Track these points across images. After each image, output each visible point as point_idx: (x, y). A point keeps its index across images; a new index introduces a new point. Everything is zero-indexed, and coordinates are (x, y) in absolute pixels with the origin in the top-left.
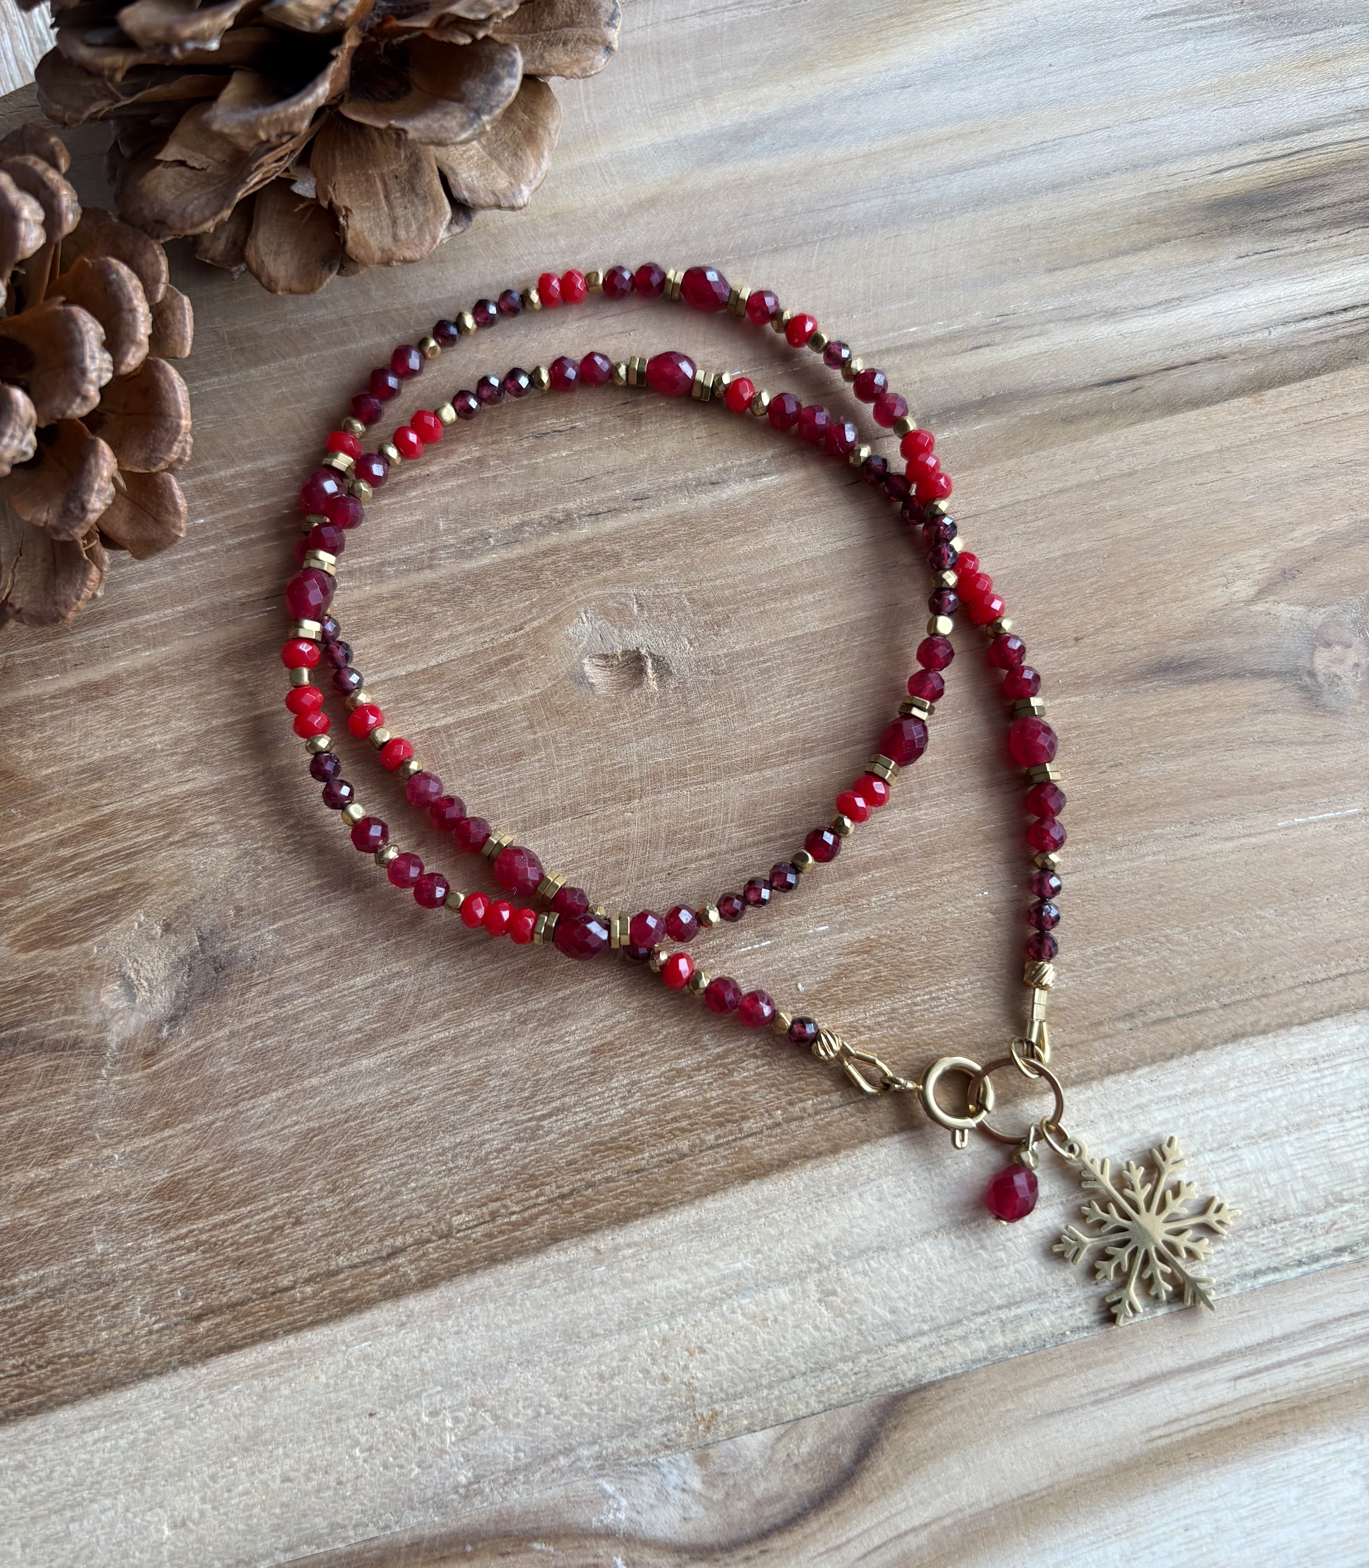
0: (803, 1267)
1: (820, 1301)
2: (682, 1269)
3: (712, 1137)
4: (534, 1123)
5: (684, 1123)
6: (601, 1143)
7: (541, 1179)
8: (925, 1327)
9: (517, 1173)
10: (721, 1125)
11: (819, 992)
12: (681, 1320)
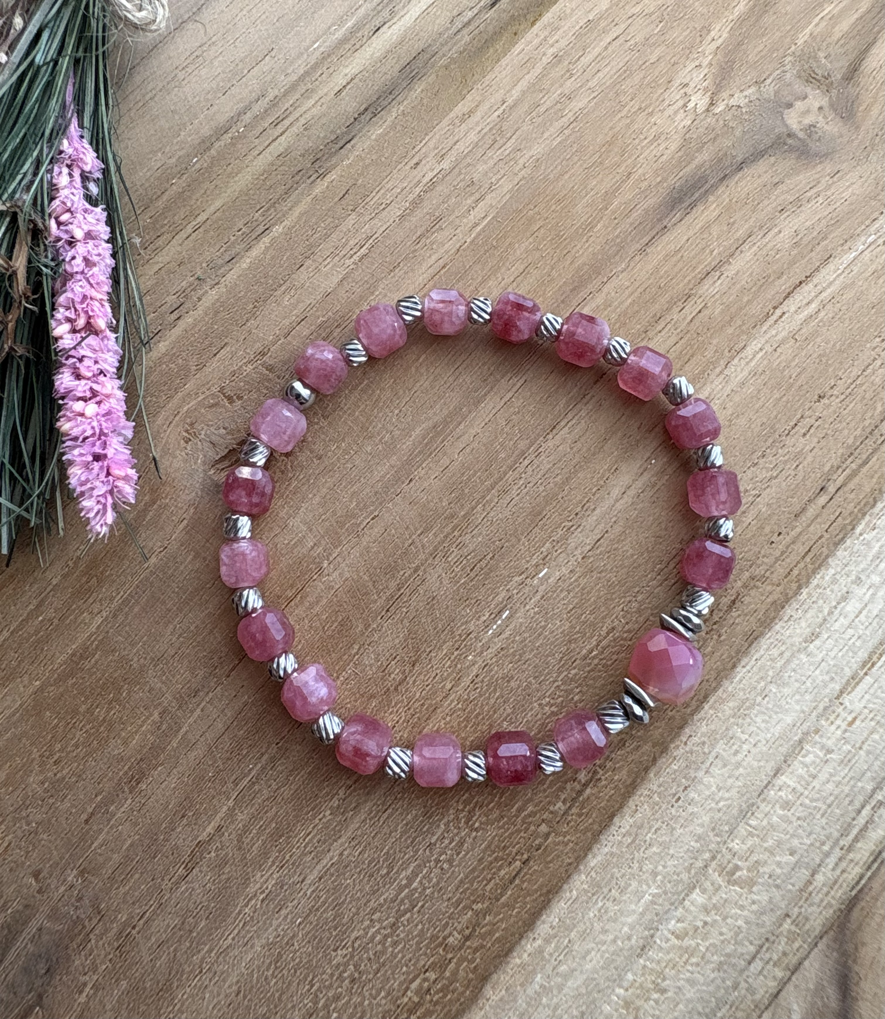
0: (699, 864)
1: (729, 882)
2: (605, 931)
3: (560, 804)
4: (407, 890)
5: (530, 809)
6: (473, 870)
7: (442, 935)
8: (826, 848)
9: (418, 943)
10: (562, 789)
11: (571, 627)
12: (630, 976)
